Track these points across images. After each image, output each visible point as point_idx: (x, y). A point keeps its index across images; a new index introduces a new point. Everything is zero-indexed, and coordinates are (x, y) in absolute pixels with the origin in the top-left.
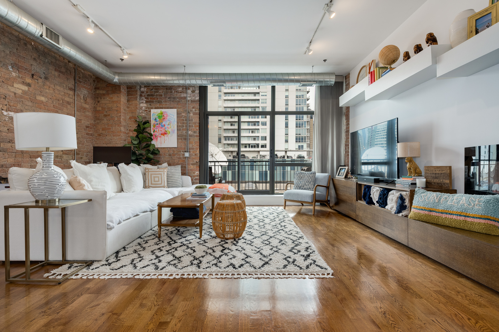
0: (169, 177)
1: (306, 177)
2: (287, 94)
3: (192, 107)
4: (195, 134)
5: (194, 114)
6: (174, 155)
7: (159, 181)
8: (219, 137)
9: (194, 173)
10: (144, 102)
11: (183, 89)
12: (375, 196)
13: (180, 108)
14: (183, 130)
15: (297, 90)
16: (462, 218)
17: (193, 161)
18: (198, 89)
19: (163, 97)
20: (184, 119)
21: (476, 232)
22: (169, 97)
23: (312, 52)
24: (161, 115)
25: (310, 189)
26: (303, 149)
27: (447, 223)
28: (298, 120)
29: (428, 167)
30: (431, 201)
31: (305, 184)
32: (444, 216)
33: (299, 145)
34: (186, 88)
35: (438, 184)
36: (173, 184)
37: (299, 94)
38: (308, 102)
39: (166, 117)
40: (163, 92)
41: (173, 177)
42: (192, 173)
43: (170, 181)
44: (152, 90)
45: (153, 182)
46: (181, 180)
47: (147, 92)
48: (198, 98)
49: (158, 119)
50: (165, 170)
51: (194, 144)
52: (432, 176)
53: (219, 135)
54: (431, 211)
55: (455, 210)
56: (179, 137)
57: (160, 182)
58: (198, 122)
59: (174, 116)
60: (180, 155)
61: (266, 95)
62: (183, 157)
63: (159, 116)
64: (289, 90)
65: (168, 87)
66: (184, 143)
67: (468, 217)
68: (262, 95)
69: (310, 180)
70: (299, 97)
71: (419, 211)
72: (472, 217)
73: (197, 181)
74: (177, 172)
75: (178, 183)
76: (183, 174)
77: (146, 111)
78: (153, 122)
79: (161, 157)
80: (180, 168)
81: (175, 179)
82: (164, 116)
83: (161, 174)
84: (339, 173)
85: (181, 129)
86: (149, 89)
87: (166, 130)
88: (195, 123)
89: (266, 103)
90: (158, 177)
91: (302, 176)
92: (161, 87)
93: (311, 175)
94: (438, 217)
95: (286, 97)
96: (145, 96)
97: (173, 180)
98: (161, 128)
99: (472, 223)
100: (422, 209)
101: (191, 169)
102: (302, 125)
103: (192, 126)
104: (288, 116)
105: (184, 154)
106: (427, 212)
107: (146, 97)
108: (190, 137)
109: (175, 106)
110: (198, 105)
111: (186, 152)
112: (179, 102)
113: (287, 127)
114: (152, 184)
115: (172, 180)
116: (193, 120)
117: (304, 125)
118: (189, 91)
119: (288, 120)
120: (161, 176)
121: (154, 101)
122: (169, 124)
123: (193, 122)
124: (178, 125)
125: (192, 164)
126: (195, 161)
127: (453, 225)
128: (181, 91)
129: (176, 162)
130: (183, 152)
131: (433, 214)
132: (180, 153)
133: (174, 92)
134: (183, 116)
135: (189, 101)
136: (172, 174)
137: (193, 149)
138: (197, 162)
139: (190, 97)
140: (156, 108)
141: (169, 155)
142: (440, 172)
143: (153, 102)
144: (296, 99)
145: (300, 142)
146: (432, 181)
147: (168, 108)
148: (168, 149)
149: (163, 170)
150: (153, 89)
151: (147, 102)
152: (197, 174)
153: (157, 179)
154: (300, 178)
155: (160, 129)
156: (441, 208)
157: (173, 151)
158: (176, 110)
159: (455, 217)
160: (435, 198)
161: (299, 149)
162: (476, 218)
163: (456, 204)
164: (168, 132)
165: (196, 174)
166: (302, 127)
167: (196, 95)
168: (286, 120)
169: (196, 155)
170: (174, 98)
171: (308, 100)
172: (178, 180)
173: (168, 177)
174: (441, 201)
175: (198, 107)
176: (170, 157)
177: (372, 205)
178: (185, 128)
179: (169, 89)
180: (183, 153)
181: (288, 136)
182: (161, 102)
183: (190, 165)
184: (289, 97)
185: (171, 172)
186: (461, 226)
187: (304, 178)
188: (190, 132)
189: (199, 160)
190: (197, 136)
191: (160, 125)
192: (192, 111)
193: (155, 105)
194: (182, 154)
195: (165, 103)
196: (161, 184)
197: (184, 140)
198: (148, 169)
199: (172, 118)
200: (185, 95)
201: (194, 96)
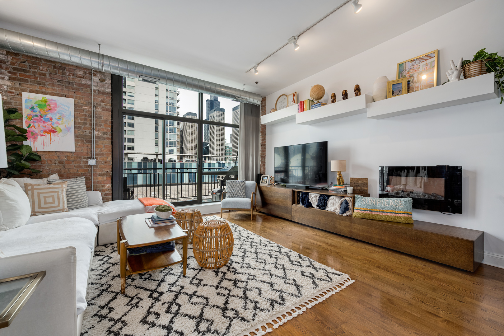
0: (70, 195)
1: (238, 186)
2: (157, 99)
3: (100, 100)
4: (105, 136)
5: (103, 109)
6: (69, 162)
7: (54, 202)
9: (104, 186)
10: (7, 77)
11: (85, 73)
12: (313, 201)
13: (80, 98)
14: (85, 128)
15: (167, 97)
16: (394, 215)
17: (102, 171)
18: (110, 78)
19: (47, 77)
20: (88, 114)
21: (401, 223)
22: (59, 79)
23: (258, 73)
24: (43, 103)
25: (242, 197)
26: (173, 153)
27: (383, 219)
28: (168, 126)
29: (353, 178)
30: (371, 204)
31: (238, 192)
32: (381, 214)
33: (170, 149)
34: (91, 72)
35: (360, 190)
36: (76, 204)
37: (170, 101)
38: (177, 110)
39: (54, 107)
40: (47, 70)
41: (76, 194)
42: (101, 186)
43: (71, 200)
44: (24, 62)
45: (43, 205)
46: (87, 198)
47: (12, 64)
48: (110, 90)
49: (37, 109)
50: (64, 186)
51: (103, 148)
52: (355, 185)
54: (372, 211)
55: (388, 209)
56: (77, 137)
57: (56, 204)
58: (110, 120)
59: (69, 108)
60: (80, 162)
61: (133, 96)
62: (85, 166)
63: (39, 105)
64: (159, 96)
65: (57, 65)
66: (87, 147)
67: (397, 213)
68: (128, 96)
69: (241, 188)
70: (169, 105)
71: (362, 212)
72: (399, 214)
73: (108, 196)
74: (80, 186)
75: (83, 202)
76: (89, 188)
77: (11, 92)
78: (26, 112)
79: (44, 165)
80: (85, 181)
81: (79, 197)
82: (49, 105)
83: (58, 192)
84: (262, 181)
85: (81, 127)
86: (17, 59)
87: (54, 126)
88: (105, 122)
89: (133, 104)
90: (53, 197)
91: (233, 184)
92: (43, 61)
93: (242, 184)
94: (377, 215)
95: (156, 102)
96: (6, 68)
97: (77, 199)
98: (44, 122)
99: (400, 217)
100: (365, 210)
101: (98, 182)
102: (172, 130)
103: (101, 125)
104: (158, 121)
105: (87, 162)
106: (369, 212)
107: (11, 70)
108: (98, 139)
109: (71, 94)
110: (110, 98)
111: (91, 158)
112: (77, 89)
113: (158, 131)
114: (40, 207)
115: (74, 198)
116: (102, 117)
117: (174, 131)
118: (96, 79)
119: (158, 124)
120: (58, 194)
121: (29, 80)
122: (59, 119)
123: (102, 119)
124: (77, 121)
125: (100, 175)
126: (105, 171)
127: (388, 219)
128: (81, 76)
129: (73, 173)
130: (85, 158)
131: (374, 213)
132: (79, 160)
133: (69, 74)
134: (86, 110)
135: (95, 91)
136: (74, 190)
137: (102, 155)
138: (107, 172)
139: (96, 86)
140: (31, 91)
141: (59, 162)
142: (361, 182)
143: (26, 81)
144: (166, 106)
145: (170, 146)
146: (356, 188)
147: (57, 95)
148: (58, 154)
149: (60, 186)
150: (27, 62)
151: (11, 79)
152: (108, 187)
153: (50, 200)
154: (232, 187)
155: (42, 124)
156: (378, 209)
157: (67, 157)
158: (72, 100)
159: (388, 214)
160: (373, 201)
161: (169, 153)
162: (402, 214)
163: (388, 206)
164: (58, 130)
165: (106, 187)
166: (172, 133)
167: (107, 86)
168: (156, 124)
169: (106, 162)
170: (69, 83)
171: (178, 108)
172: (84, 197)
173: (68, 195)
174: (377, 204)
175: (110, 102)
176: (62, 165)
177: (311, 208)
178: (88, 126)
179: (59, 69)
180: (85, 160)
181: (158, 140)
182: (43, 85)
183: (97, 176)
184: (159, 103)
185: (72, 187)
186: (393, 220)
187: (236, 186)
188: (96, 133)
189: (111, 170)
190: (107, 138)
191: (42, 118)
192: (100, 105)
193: (31, 86)
194: (83, 161)
195: (51, 87)
196: (59, 206)
197: (86, 142)
198: (31, 185)
199: (66, 110)
200: (89, 83)
201: (103, 86)
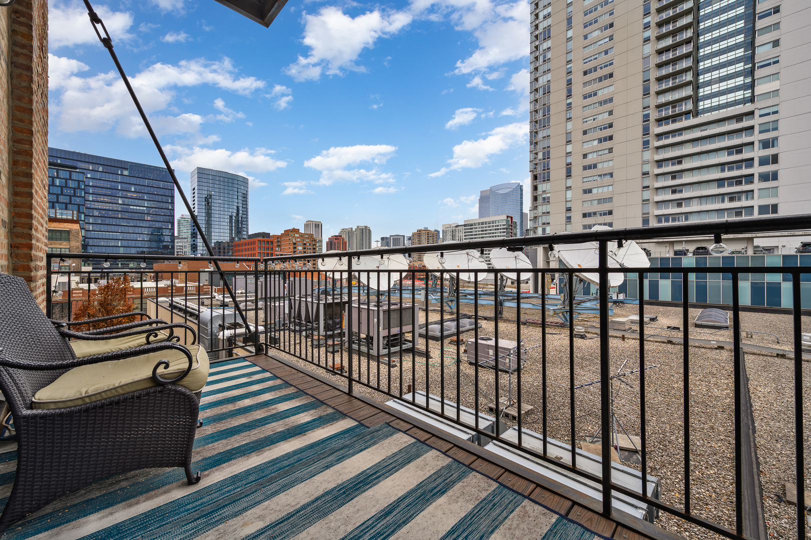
8: (643, 217)
53: (643, 214)
